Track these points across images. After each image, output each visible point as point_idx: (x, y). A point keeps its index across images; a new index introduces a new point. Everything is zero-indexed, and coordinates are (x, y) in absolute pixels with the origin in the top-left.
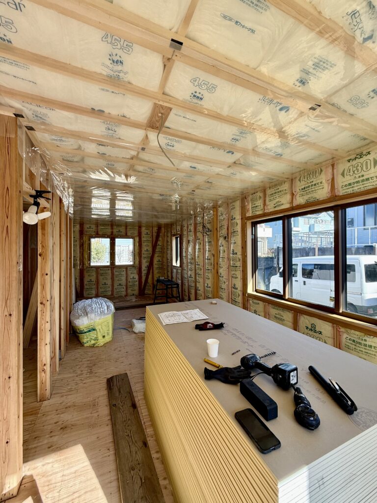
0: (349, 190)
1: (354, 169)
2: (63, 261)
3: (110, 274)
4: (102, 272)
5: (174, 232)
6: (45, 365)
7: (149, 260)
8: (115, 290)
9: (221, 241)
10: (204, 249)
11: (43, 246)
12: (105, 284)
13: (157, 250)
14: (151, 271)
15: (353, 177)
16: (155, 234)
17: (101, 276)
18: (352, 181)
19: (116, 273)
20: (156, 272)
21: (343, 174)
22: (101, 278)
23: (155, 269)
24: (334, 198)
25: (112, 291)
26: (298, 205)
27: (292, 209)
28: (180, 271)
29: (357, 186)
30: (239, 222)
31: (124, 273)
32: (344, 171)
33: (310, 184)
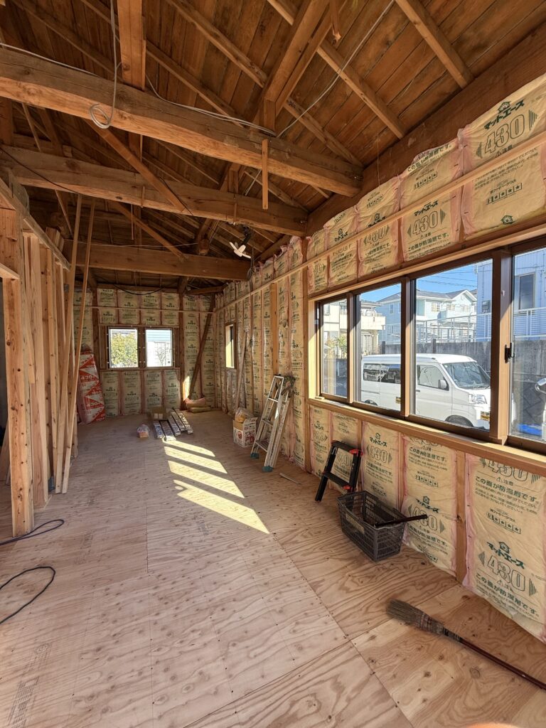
0: (416, 254)
1: (421, 225)
2: (52, 355)
3: (139, 380)
4: (127, 377)
5: (227, 320)
6: (21, 489)
7: (195, 360)
8: (146, 403)
9: (281, 329)
10: (262, 343)
11: (12, 332)
12: (132, 394)
13: (206, 346)
14: (198, 377)
15: (419, 236)
16: (203, 324)
17: (126, 382)
18: (418, 242)
19: (147, 379)
20: (205, 377)
21: (409, 232)
22: (125, 385)
23: (203, 373)
24: (402, 265)
25: (143, 404)
26: (364, 276)
27: (358, 281)
28: (235, 375)
29: (424, 248)
30: (300, 301)
31: (159, 379)
32: (410, 229)
33: (375, 247)
